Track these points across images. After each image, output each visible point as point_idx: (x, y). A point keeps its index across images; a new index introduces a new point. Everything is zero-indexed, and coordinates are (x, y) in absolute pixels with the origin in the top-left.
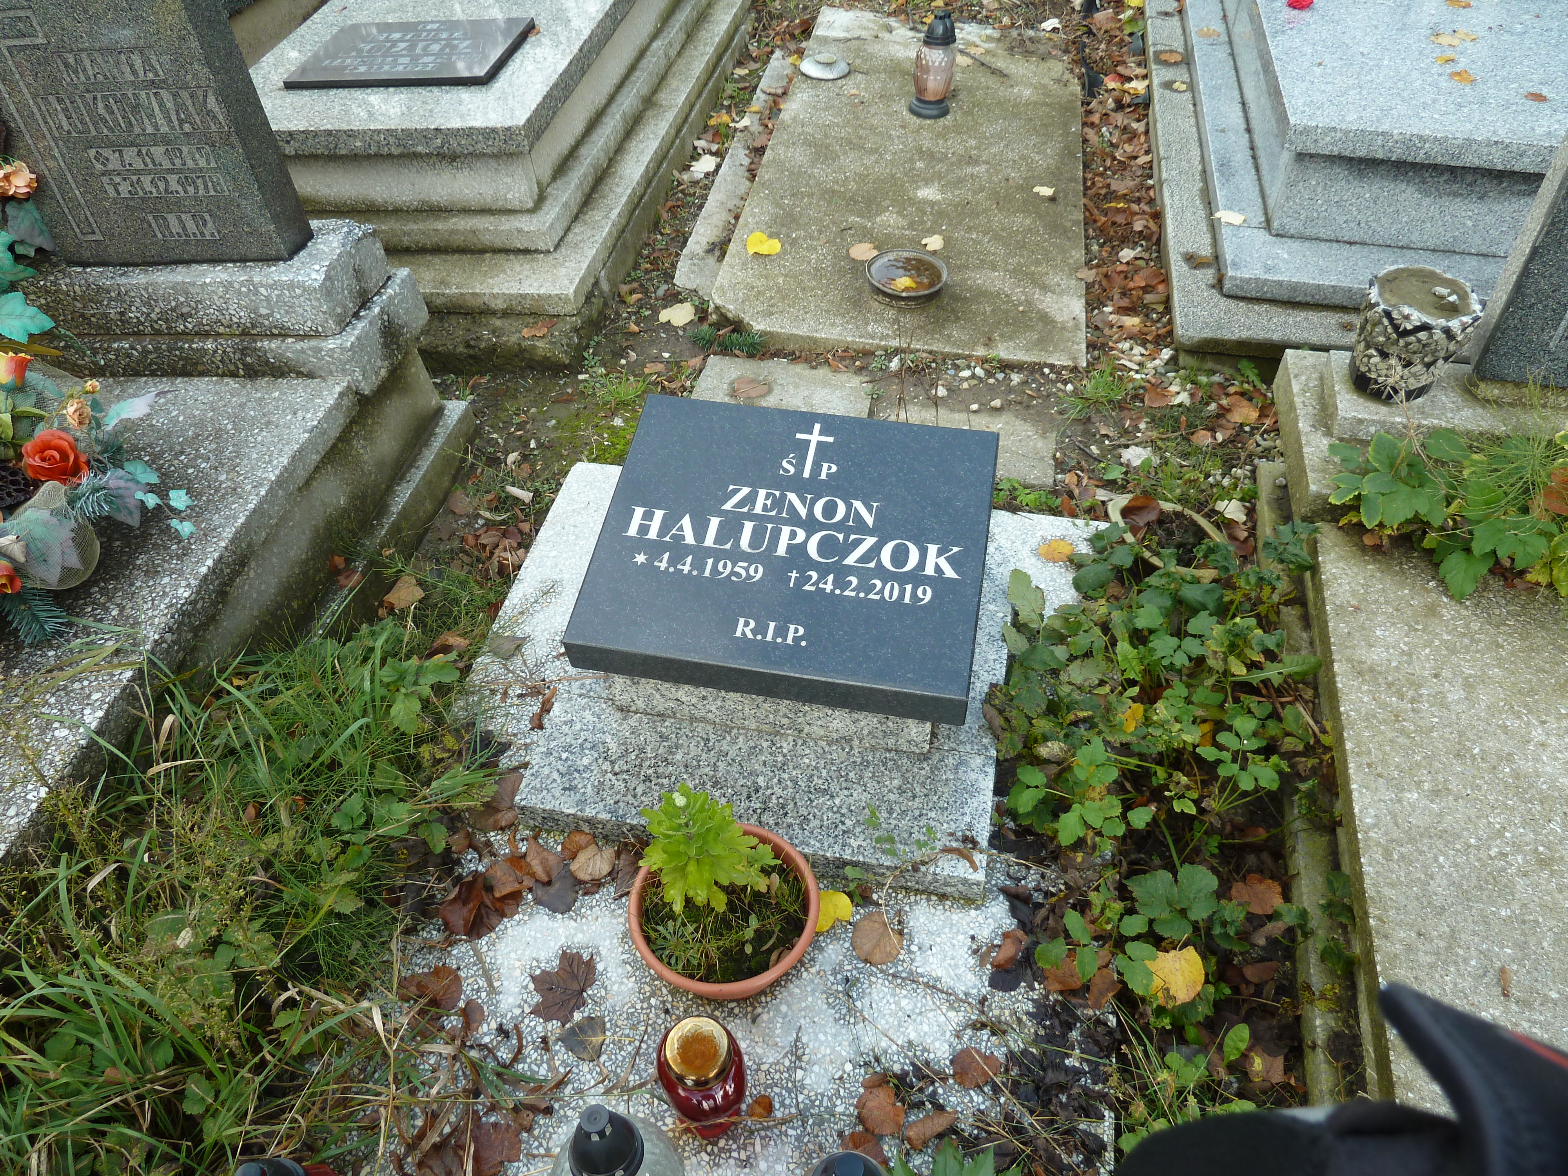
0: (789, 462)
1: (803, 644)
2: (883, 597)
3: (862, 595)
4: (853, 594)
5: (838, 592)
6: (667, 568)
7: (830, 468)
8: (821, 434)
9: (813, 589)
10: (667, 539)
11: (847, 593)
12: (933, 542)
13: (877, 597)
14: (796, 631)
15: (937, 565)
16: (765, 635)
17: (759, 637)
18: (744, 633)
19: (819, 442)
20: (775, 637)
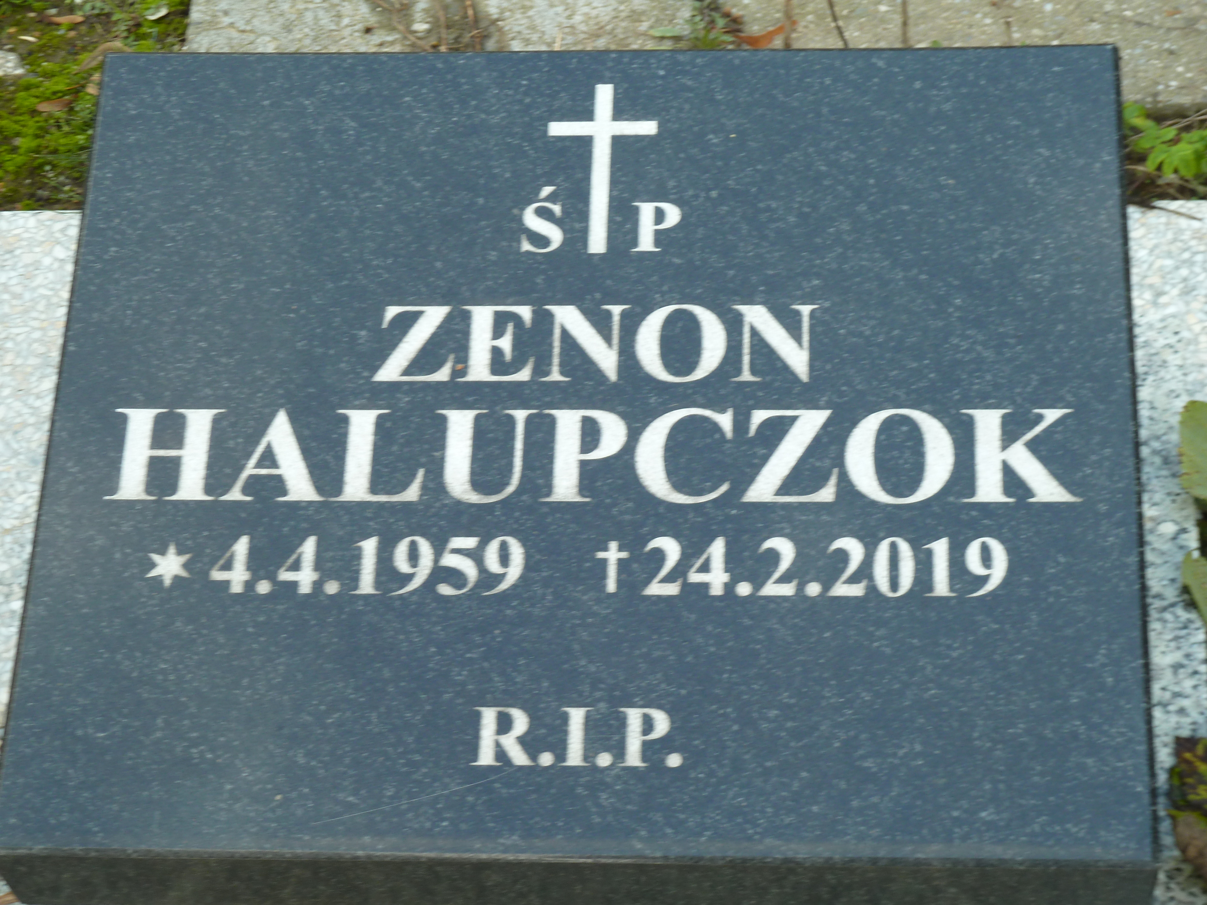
0: (543, 213)
1: (674, 760)
2: (872, 589)
3: (813, 589)
4: (787, 590)
5: (744, 589)
6: (249, 585)
7: (660, 216)
8: (619, 114)
9: (672, 589)
10: (235, 495)
11: (771, 589)
12: (985, 403)
13: (857, 590)
14: (648, 725)
15: (1008, 472)
16: (561, 752)
17: (546, 759)
18: (501, 754)
19: (618, 142)
20: (589, 753)
